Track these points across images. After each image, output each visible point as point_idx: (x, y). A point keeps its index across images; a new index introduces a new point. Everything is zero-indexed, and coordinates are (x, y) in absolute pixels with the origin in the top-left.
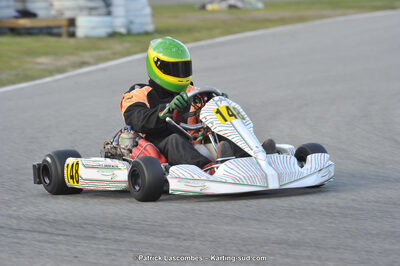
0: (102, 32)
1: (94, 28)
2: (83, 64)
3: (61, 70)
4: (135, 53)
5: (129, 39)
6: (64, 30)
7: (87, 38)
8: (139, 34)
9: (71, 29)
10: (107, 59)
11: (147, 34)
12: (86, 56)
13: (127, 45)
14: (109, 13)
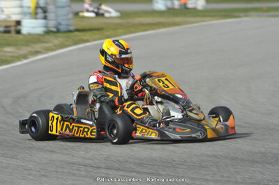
0: (40, 30)
1: (34, 27)
2: (37, 53)
3: (25, 57)
4: (69, 46)
5: (60, 35)
6: (12, 29)
7: (30, 34)
8: (65, 32)
10: (52, 50)
11: (70, 31)
12: (37, 47)
13: (61, 39)
14: (45, 18)
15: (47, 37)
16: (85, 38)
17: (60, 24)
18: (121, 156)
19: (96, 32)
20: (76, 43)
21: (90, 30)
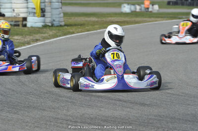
0: (40, 25)
1: (36, 23)
2: (37, 40)
3: (29, 43)
4: (60, 36)
5: (54, 28)
6: (20, 23)
7: (32, 27)
8: (57, 26)
9: (24, 23)
10: (48, 39)
11: (61, 26)
12: (37, 36)
13: (54, 31)
14: (44, 16)
15: (45, 30)
16: (71, 31)
17: (54, 21)
18: (91, 114)
19: (79, 27)
20: (65, 35)
21: (75, 25)
